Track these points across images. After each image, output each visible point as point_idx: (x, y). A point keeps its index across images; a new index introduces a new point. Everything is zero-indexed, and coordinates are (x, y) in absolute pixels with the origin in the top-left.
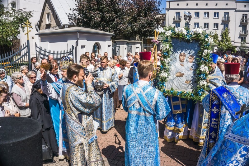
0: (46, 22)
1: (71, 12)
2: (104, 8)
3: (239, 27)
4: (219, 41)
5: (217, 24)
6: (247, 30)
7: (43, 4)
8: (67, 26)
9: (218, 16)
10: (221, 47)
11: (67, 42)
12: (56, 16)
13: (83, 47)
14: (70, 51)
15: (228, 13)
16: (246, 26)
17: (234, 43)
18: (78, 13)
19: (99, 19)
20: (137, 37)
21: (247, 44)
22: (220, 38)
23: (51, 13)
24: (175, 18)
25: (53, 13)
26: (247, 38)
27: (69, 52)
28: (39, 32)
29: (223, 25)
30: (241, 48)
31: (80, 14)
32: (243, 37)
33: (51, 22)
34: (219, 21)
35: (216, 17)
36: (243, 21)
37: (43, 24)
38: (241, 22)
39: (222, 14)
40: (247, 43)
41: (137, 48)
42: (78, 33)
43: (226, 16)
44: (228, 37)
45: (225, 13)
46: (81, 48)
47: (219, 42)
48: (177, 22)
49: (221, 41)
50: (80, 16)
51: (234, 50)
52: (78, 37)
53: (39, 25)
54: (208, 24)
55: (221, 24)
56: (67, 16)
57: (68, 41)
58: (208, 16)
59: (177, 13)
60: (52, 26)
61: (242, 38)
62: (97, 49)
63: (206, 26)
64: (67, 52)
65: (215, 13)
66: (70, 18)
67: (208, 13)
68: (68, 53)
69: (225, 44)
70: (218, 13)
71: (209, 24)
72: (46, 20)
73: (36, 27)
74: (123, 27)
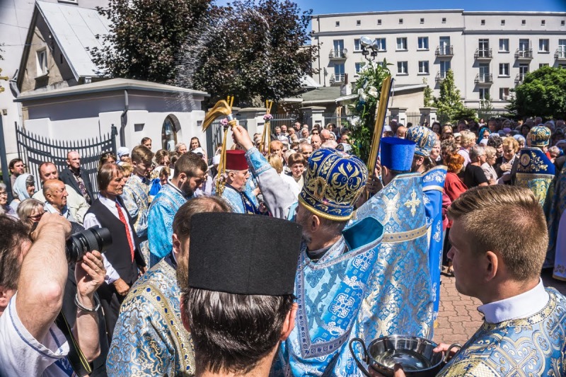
0: (36, 73)
1: (100, 45)
2: (179, 31)
3: (473, 67)
4: (434, 99)
5: (426, 64)
6: (490, 72)
7: (28, 27)
8: (90, 81)
9: (426, 46)
10: (442, 113)
11: (98, 116)
12: (62, 55)
13: (139, 127)
14: (107, 139)
15: (448, 38)
16: (488, 65)
17: (465, 102)
18: (115, 48)
19: (169, 58)
20: (258, 98)
21: (492, 104)
22: (436, 93)
23: (48, 50)
24: (334, 54)
25: (53, 48)
26: (491, 90)
27: (104, 143)
28: (18, 96)
29: (439, 65)
30: (483, 112)
31: (119, 49)
32: (484, 88)
33: (48, 71)
34: (430, 56)
35: (423, 48)
36: (481, 54)
37: (30, 77)
38: (477, 57)
39: (434, 40)
40: (491, 102)
41: (259, 124)
42: (126, 92)
43: (445, 44)
44: (455, 90)
45: (441, 38)
46: (136, 130)
47: (436, 102)
48: (337, 63)
49: (440, 99)
50: (120, 53)
51: (472, 117)
52: (127, 104)
53: (20, 81)
54: (405, 64)
55: (435, 63)
56: (89, 52)
57: (100, 114)
58: (405, 47)
59: (336, 42)
60: (51, 81)
61: (481, 91)
62: (172, 133)
63: (402, 67)
64: (99, 142)
65: (420, 40)
66: (97, 57)
67: (405, 40)
68: (103, 145)
69: (450, 106)
70: (426, 39)
71: (408, 63)
72: (35, 68)
73: (10, 84)
74: (227, 75)
